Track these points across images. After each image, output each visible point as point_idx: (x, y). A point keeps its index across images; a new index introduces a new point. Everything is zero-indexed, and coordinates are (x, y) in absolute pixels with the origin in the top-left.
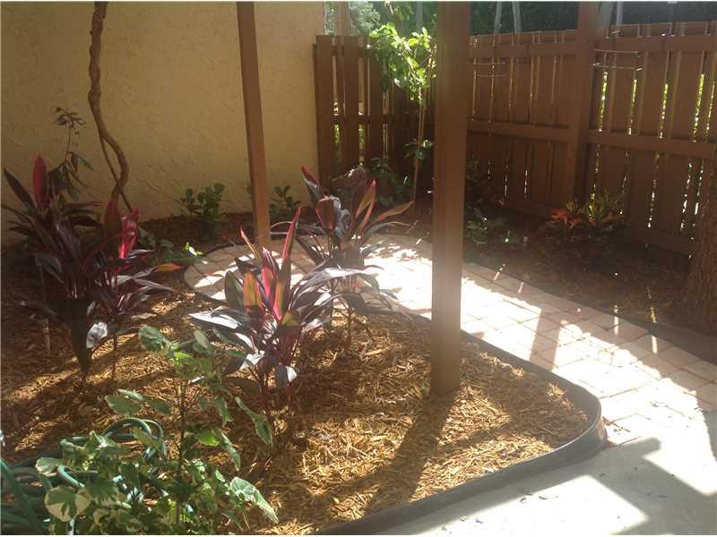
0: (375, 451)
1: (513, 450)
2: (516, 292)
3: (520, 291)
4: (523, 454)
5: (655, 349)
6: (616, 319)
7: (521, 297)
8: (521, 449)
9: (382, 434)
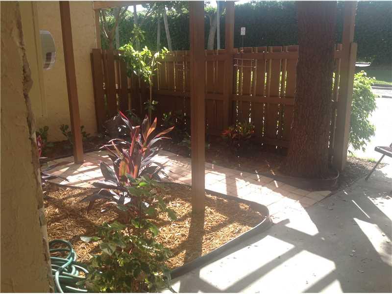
0: (178, 239)
1: (237, 231)
2: (211, 168)
3: (213, 168)
4: (241, 231)
5: (277, 186)
6: (258, 175)
7: (215, 170)
8: (240, 230)
9: (179, 232)
